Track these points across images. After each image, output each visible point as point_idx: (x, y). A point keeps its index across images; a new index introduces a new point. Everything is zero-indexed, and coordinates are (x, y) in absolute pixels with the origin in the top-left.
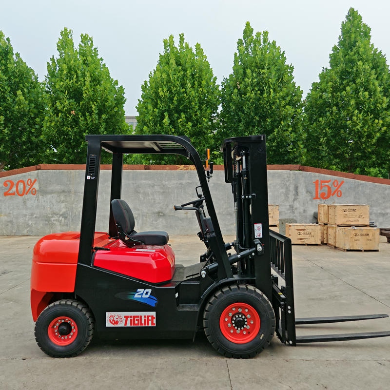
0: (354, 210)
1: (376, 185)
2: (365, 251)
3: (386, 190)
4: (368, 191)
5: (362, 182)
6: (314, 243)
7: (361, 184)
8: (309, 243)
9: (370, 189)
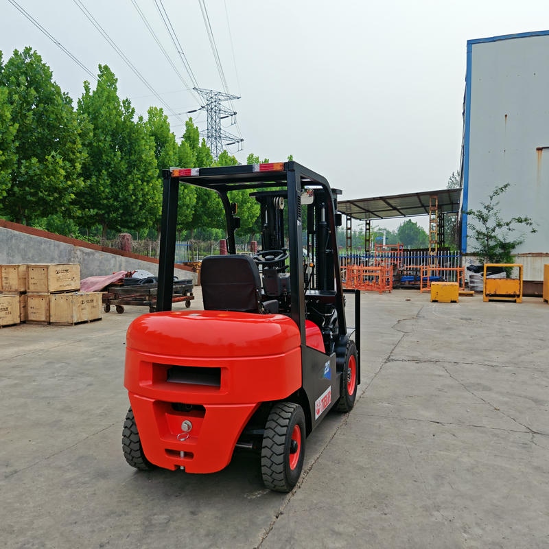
0: (67, 271)
1: (31, 238)
2: (91, 321)
3: (42, 244)
4: (22, 246)
5: (16, 232)
6: (12, 323)
7: (14, 235)
8: (5, 324)
9: (24, 242)
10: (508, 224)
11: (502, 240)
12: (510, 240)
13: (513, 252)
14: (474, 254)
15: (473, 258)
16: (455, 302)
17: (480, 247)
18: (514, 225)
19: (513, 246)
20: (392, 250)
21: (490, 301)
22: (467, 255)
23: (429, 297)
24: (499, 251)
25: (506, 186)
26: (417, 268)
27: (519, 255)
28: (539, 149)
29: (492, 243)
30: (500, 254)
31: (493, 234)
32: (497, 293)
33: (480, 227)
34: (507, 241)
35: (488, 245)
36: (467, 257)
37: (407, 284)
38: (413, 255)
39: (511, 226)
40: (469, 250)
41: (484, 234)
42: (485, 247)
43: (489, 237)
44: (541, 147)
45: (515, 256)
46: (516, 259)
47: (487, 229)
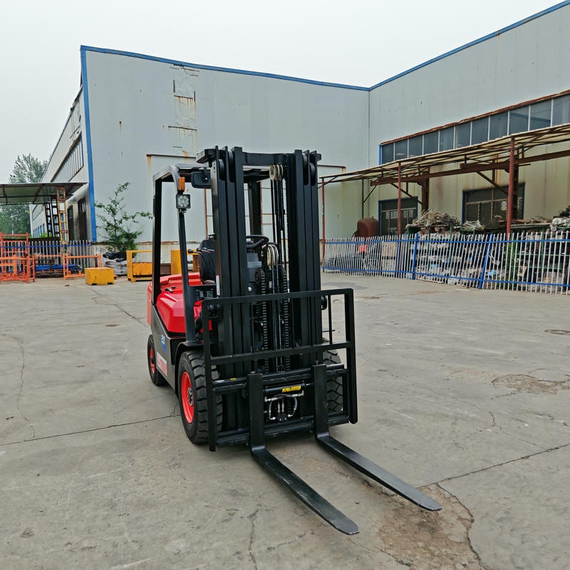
10: (133, 218)
11: (126, 231)
12: (132, 231)
13: (136, 241)
14: (103, 243)
15: (102, 247)
16: (111, 284)
17: (109, 237)
18: (138, 218)
19: (134, 236)
20: (4, 240)
21: (137, 281)
22: (97, 244)
23: (84, 281)
24: (124, 240)
25: (126, 184)
26: (46, 258)
27: (139, 244)
28: (149, 156)
29: (118, 233)
30: (126, 243)
31: (120, 225)
32: (142, 274)
33: (110, 219)
34: (130, 232)
35: (115, 236)
36: (98, 246)
37: (44, 273)
38: (48, 244)
39: (136, 219)
40: (99, 239)
41: (113, 226)
42: (112, 236)
43: (116, 228)
44: (150, 154)
45: (137, 244)
46: (138, 247)
47: (115, 221)
